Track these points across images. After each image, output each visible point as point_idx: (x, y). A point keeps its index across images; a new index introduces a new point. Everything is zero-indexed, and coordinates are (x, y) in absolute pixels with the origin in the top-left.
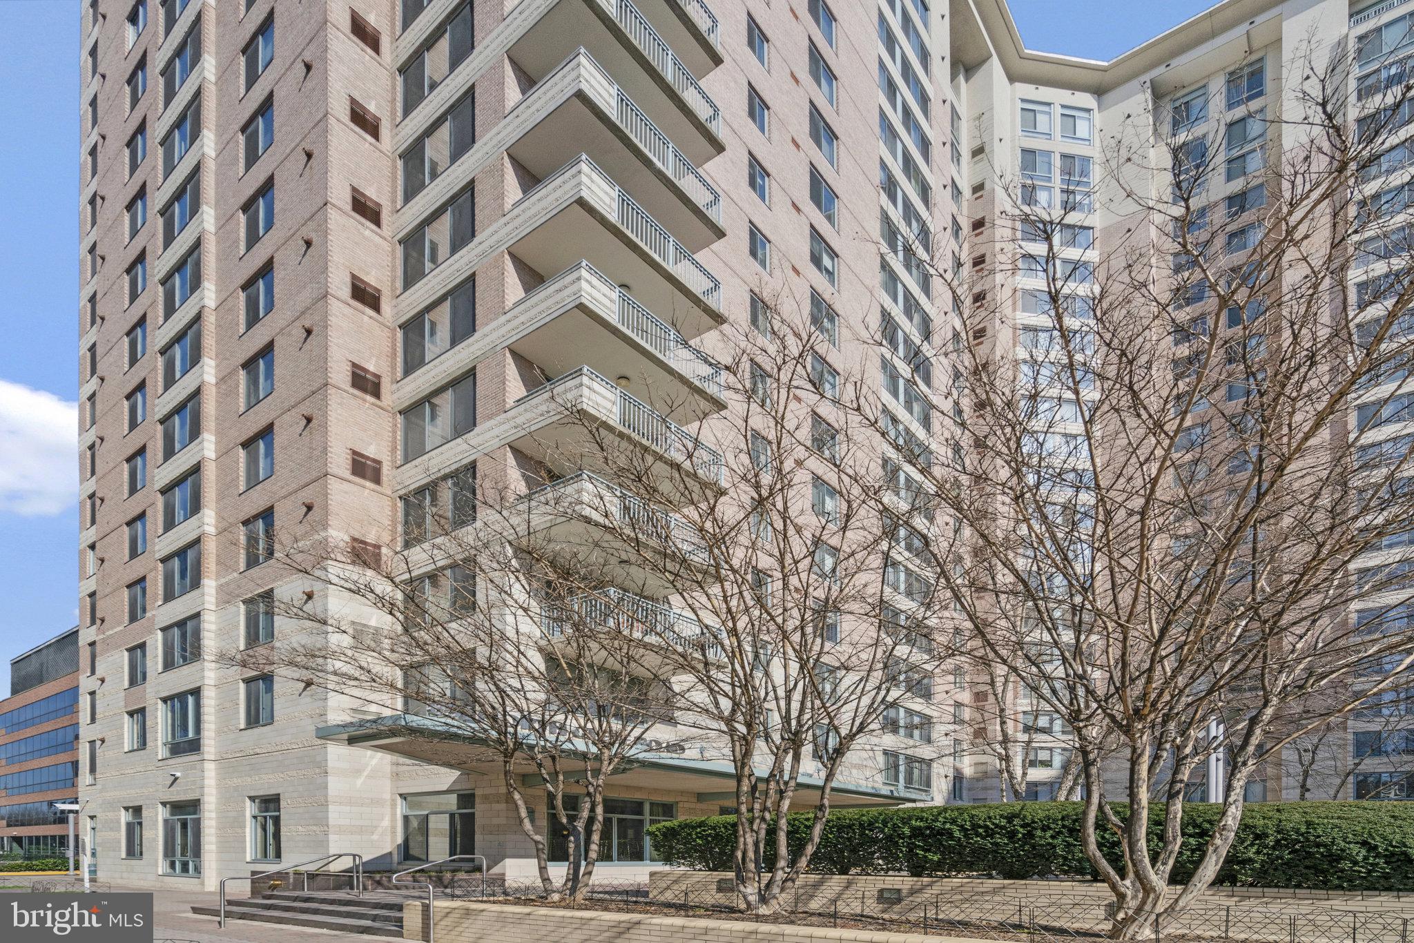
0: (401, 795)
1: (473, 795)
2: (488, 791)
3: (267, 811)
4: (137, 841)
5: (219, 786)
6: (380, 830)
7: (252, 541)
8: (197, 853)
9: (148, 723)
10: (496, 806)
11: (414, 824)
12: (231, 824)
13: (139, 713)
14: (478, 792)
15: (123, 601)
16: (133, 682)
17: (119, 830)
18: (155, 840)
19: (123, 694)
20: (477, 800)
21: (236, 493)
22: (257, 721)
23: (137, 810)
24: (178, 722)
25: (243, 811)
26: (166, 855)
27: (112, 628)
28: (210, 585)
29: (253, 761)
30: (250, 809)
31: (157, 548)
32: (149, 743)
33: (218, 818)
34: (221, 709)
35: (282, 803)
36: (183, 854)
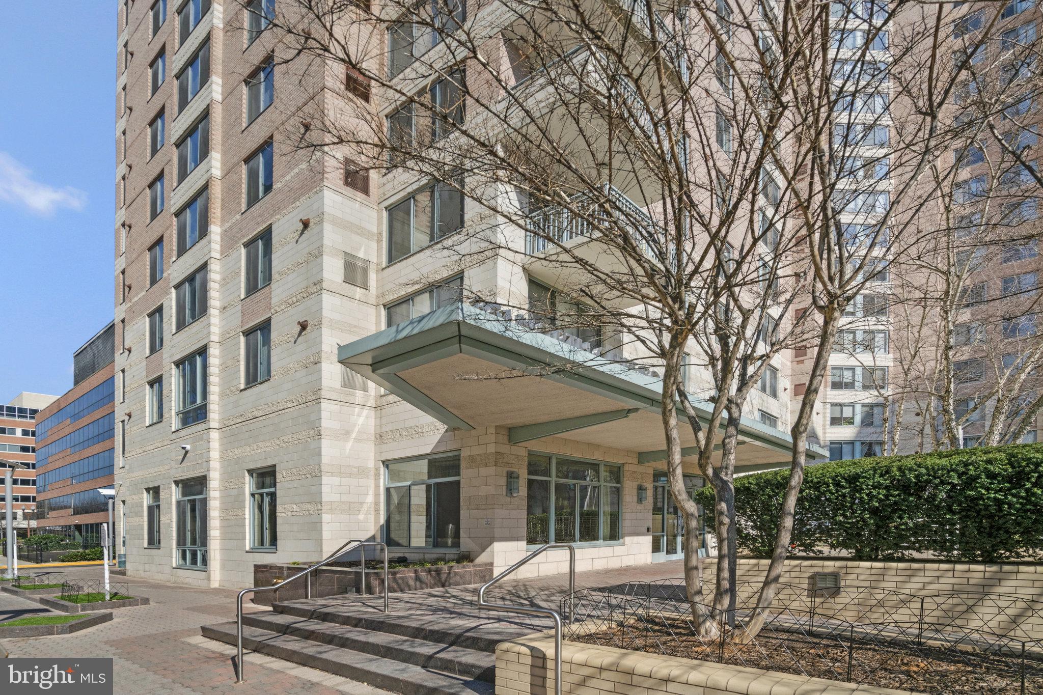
0: (383, 462)
1: (457, 458)
2: (475, 451)
3: (263, 487)
4: (156, 529)
5: (222, 459)
6: (365, 507)
7: (253, 176)
8: (204, 542)
9: (164, 392)
10: (483, 471)
11: (395, 499)
12: (232, 504)
13: (157, 382)
14: (465, 453)
15: (145, 265)
16: (153, 350)
17: (142, 516)
18: (170, 525)
19: (144, 363)
20: (463, 465)
21: (240, 131)
22: (255, 379)
23: (155, 491)
24: (188, 389)
25: (243, 487)
26: (178, 544)
27: (137, 295)
28: (215, 230)
29: (251, 427)
30: (249, 484)
31: (172, 202)
32: (165, 415)
33: (221, 497)
34: (224, 368)
35: (279, 476)
36: (194, 542)
